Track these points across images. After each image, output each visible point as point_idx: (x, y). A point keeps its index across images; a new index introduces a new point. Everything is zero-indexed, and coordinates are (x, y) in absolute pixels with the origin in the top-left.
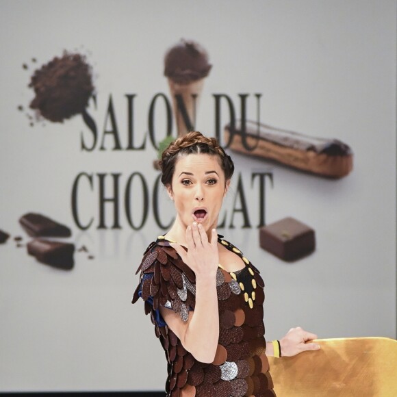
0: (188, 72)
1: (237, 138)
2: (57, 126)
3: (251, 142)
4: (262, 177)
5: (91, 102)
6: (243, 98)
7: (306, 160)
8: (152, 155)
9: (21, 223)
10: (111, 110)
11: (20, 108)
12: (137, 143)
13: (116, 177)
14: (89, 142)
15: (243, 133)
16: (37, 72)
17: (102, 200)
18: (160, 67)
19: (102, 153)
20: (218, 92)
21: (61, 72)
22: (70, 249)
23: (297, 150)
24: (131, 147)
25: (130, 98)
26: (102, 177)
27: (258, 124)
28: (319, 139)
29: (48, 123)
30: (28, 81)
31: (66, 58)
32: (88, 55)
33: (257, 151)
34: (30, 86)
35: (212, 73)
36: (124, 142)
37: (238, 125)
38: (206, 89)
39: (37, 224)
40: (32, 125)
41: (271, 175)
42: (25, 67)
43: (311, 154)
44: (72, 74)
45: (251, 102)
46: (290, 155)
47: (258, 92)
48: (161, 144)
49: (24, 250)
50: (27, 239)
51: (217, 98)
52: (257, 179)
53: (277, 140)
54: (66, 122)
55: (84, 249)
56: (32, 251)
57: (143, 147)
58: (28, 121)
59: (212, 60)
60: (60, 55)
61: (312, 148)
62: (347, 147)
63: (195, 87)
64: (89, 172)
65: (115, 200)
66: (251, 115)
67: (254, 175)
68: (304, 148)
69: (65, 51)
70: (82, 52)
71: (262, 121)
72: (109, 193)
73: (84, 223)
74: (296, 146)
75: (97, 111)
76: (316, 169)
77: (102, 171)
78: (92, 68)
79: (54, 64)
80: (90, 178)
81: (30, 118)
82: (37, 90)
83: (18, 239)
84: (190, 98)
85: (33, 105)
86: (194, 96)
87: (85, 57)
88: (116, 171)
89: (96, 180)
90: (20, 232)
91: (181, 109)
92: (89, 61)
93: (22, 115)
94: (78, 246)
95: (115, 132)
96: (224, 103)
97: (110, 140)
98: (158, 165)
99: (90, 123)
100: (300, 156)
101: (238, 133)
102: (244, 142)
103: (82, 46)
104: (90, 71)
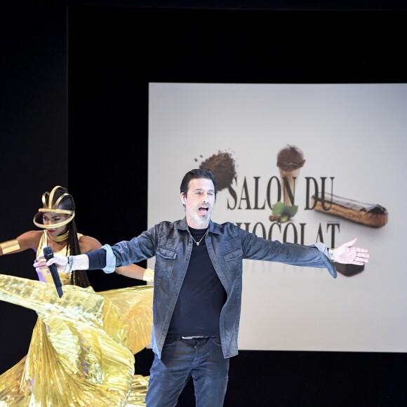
0: (290, 164)
3: (327, 205)
4: (333, 226)
5: (234, 181)
6: (323, 179)
7: (360, 217)
8: (268, 212)
10: (245, 185)
12: (260, 205)
13: (247, 225)
14: (232, 204)
15: (323, 200)
16: (203, 163)
18: (275, 161)
19: (239, 210)
20: (308, 176)
21: (217, 163)
23: (354, 210)
24: (256, 207)
25: (257, 179)
26: (239, 224)
27: (332, 195)
28: (368, 205)
31: (220, 155)
32: (232, 153)
33: (331, 211)
35: (305, 164)
36: (252, 205)
37: (320, 195)
38: (301, 174)
41: (338, 225)
42: (196, 160)
43: (363, 213)
44: (223, 164)
45: (328, 182)
46: (350, 213)
47: (332, 176)
48: (275, 206)
51: (308, 179)
52: (330, 227)
53: (342, 204)
54: (219, 192)
57: (263, 208)
59: (305, 158)
60: (217, 154)
61: (363, 210)
62: (384, 209)
63: (295, 173)
66: (328, 190)
67: (328, 225)
68: (358, 209)
69: (219, 151)
70: (229, 152)
71: (334, 193)
74: (354, 208)
75: (237, 186)
76: (365, 222)
77: (239, 221)
78: (235, 161)
79: (212, 159)
84: (292, 179)
86: (294, 178)
87: (231, 155)
88: (247, 222)
91: (286, 187)
92: (233, 157)
95: (247, 199)
96: (312, 183)
97: (244, 204)
98: (271, 219)
99: (233, 193)
100: (356, 214)
101: (320, 200)
102: (323, 205)
103: (229, 149)
104: (234, 163)
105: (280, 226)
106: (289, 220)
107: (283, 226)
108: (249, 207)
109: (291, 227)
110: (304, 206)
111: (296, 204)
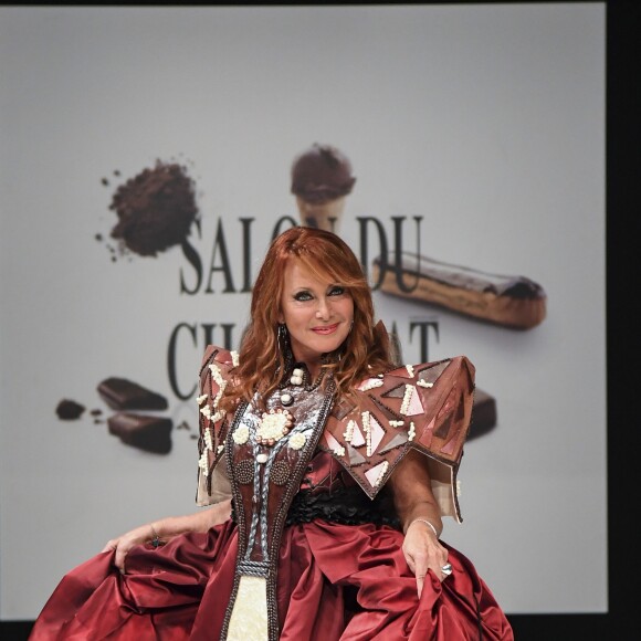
0: (322, 187)
1: (390, 275)
2: (148, 260)
3: (409, 281)
4: (424, 327)
5: (194, 228)
6: (398, 221)
7: (482, 305)
9: (100, 390)
10: (220, 238)
11: (99, 237)
13: (228, 329)
14: (191, 283)
15: (398, 269)
16: (122, 189)
18: (287, 181)
19: (209, 296)
20: (364, 214)
21: (153, 189)
22: (167, 425)
23: (470, 291)
24: (247, 289)
25: (246, 223)
26: (208, 329)
27: (419, 257)
28: (500, 277)
29: (135, 257)
30: (109, 201)
31: (160, 169)
32: (188, 166)
33: (418, 293)
34: (112, 207)
35: (357, 189)
36: (238, 282)
37: (391, 258)
39: (121, 392)
40: (114, 259)
41: (435, 326)
42: (105, 182)
43: (490, 297)
44: (168, 191)
45: (408, 228)
46: (461, 298)
47: (418, 214)
49: (104, 428)
50: (108, 413)
51: (363, 222)
52: (417, 330)
53: (442, 278)
54: (160, 255)
55: (185, 425)
56: (115, 429)
58: (109, 255)
60: (152, 166)
61: (490, 289)
62: (537, 287)
64: (192, 324)
66: (408, 245)
67: (413, 326)
68: (479, 288)
69: (158, 161)
70: (181, 162)
71: (423, 252)
73: (184, 390)
74: (469, 286)
75: (202, 240)
76: (496, 316)
77: (208, 321)
78: (194, 182)
79: (143, 178)
80: (193, 331)
82: (120, 214)
83: (97, 413)
85: (115, 234)
87: (185, 168)
88: (227, 321)
89: (201, 333)
90: (98, 403)
92: (191, 173)
93: (101, 246)
94: (177, 422)
95: (226, 269)
96: (372, 230)
97: (219, 280)
99: (193, 257)
100: (474, 299)
101: (391, 269)
102: (399, 281)
103: (181, 154)
104: (192, 187)
108: (230, 288)
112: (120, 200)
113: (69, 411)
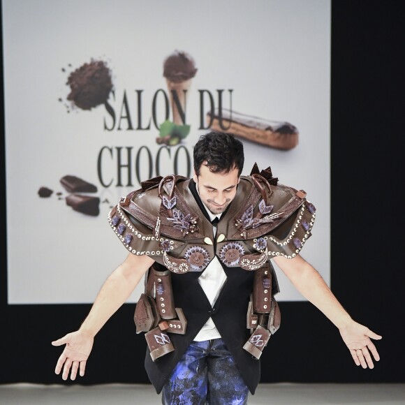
0: (180, 73)
1: (216, 121)
2: (87, 112)
3: (226, 124)
5: (111, 95)
6: (220, 92)
7: (265, 137)
8: (154, 133)
9: (61, 182)
10: (125, 101)
11: (60, 100)
12: (144, 125)
13: (129, 149)
14: (110, 125)
15: (220, 118)
16: (73, 74)
17: (120, 166)
18: (161, 70)
19: (119, 132)
20: (202, 88)
21: (89, 74)
22: (97, 201)
23: (258, 129)
24: (140, 128)
25: (139, 93)
26: (119, 149)
27: (231, 111)
28: (274, 122)
29: (80, 110)
30: (66, 80)
31: (93, 64)
32: (108, 62)
34: (67, 84)
35: (198, 74)
36: (135, 124)
37: (216, 112)
38: (193, 86)
39: (73, 183)
40: (69, 112)
42: (63, 70)
43: (269, 133)
44: (97, 75)
45: (225, 95)
46: (253, 134)
47: (231, 88)
48: (162, 125)
49: (64, 202)
50: (65, 194)
51: (202, 92)
53: (243, 122)
54: (93, 109)
55: (107, 201)
56: (69, 203)
57: (148, 128)
58: (66, 109)
59: (197, 66)
60: (89, 62)
61: (269, 129)
62: (294, 127)
63: (185, 84)
64: (110, 147)
65: (129, 166)
66: (225, 105)
68: (263, 128)
69: (92, 59)
70: (104, 60)
71: (233, 109)
72: (124, 161)
73: (106, 182)
74: (258, 127)
75: (115, 102)
76: (272, 143)
77: (119, 145)
78: (111, 71)
79: (84, 68)
80: (111, 150)
81: (68, 107)
82: (72, 87)
83: (59, 194)
84: (182, 93)
85: (69, 98)
86: (185, 91)
87: (106, 63)
88: (129, 145)
89: (115, 152)
90: (60, 188)
91: (176, 101)
92: (109, 66)
93: (61, 104)
94: (102, 199)
95: (128, 117)
96: (206, 97)
97: (124, 123)
98: (159, 141)
99: (111, 111)
100: (261, 134)
101: (216, 117)
102: (221, 124)
103: (104, 55)
104: (110, 74)
105: (169, 150)
106: (179, 142)
107: (174, 149)
108: (130, 128)
109: (182, 152)
110: (198, 125)
111: (188, 122)
112: (72, 80)
113: (45, 193)
